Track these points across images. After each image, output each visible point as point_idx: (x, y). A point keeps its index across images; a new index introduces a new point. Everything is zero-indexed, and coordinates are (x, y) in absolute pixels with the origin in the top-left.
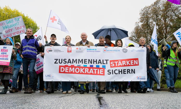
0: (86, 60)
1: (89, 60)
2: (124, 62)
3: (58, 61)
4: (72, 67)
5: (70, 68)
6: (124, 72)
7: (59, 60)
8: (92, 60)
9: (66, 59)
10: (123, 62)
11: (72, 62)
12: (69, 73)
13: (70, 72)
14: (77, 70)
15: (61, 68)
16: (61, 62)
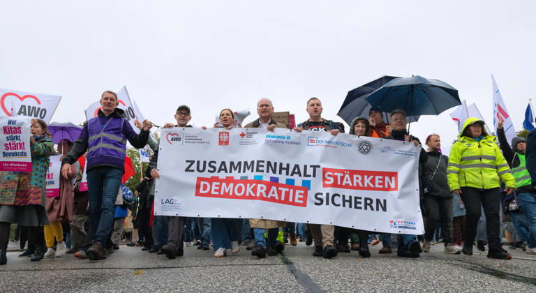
0: (261, 164)
1: (269, 163)
2: (358, 178)
3: (194, 167)
4: (229, 180)
5: (224, 185)
6: (356, 203)
7: (198, 162)
8: (275, 164)
9: (215, 162)
10: (355, 176)
11: (228, 169)
12: (219, 196)
13: (222, 193)
14: (240, 190)
15: (202, 183)
16: (201, 168)
